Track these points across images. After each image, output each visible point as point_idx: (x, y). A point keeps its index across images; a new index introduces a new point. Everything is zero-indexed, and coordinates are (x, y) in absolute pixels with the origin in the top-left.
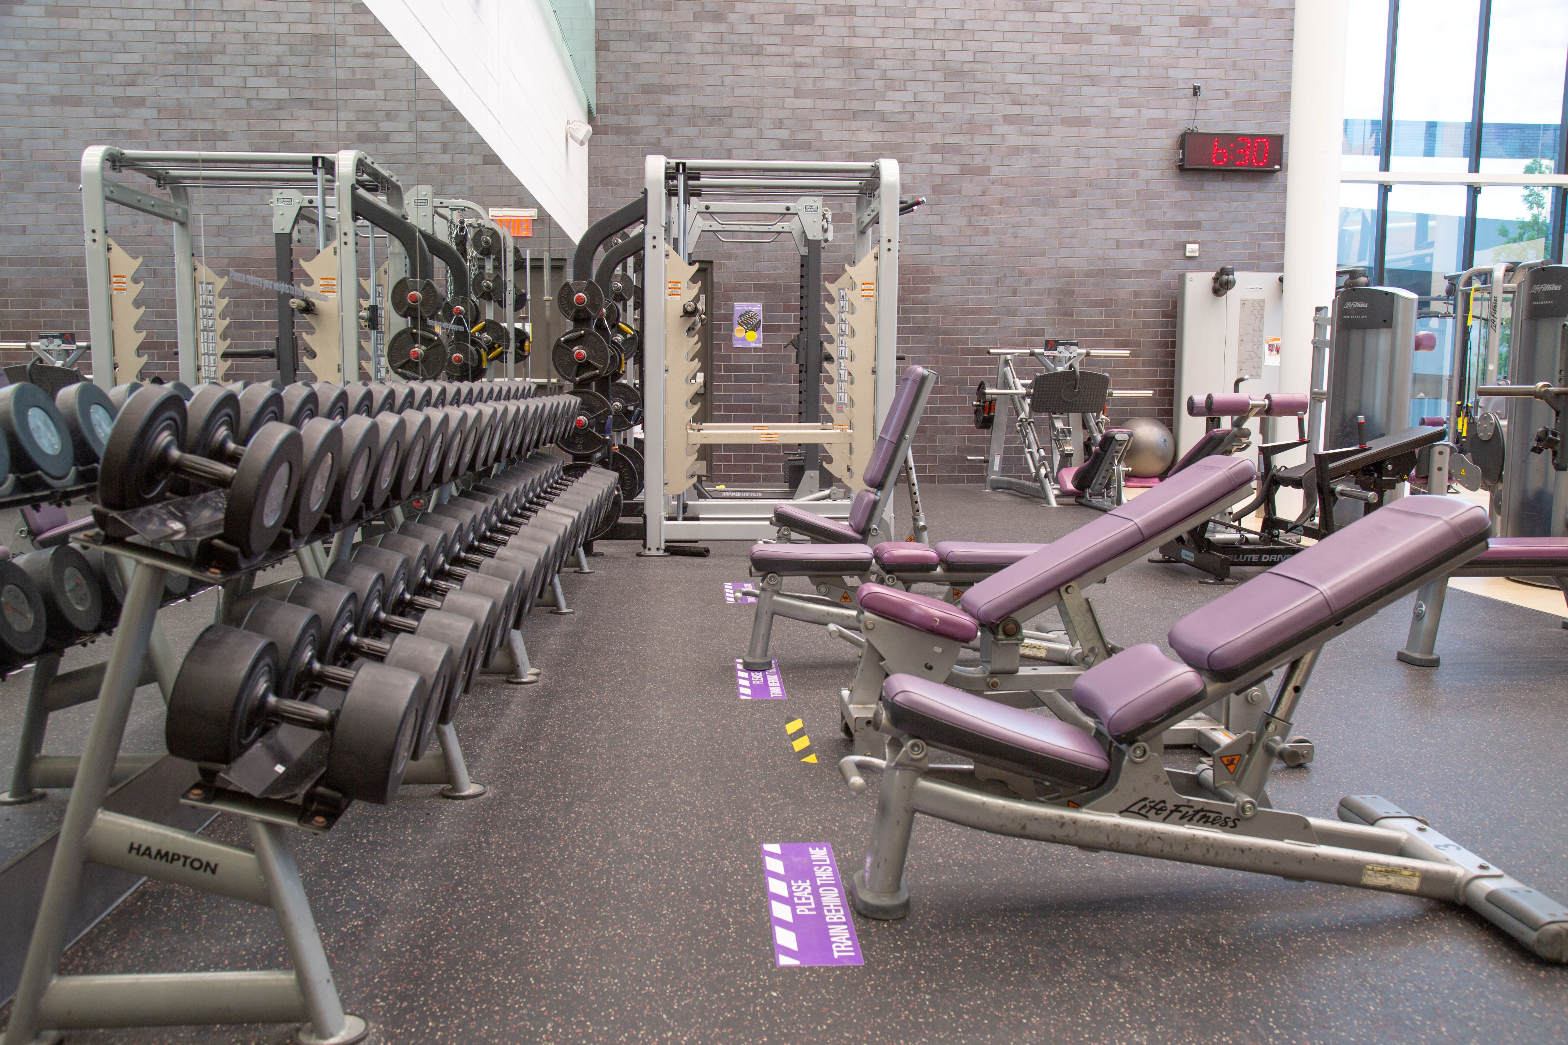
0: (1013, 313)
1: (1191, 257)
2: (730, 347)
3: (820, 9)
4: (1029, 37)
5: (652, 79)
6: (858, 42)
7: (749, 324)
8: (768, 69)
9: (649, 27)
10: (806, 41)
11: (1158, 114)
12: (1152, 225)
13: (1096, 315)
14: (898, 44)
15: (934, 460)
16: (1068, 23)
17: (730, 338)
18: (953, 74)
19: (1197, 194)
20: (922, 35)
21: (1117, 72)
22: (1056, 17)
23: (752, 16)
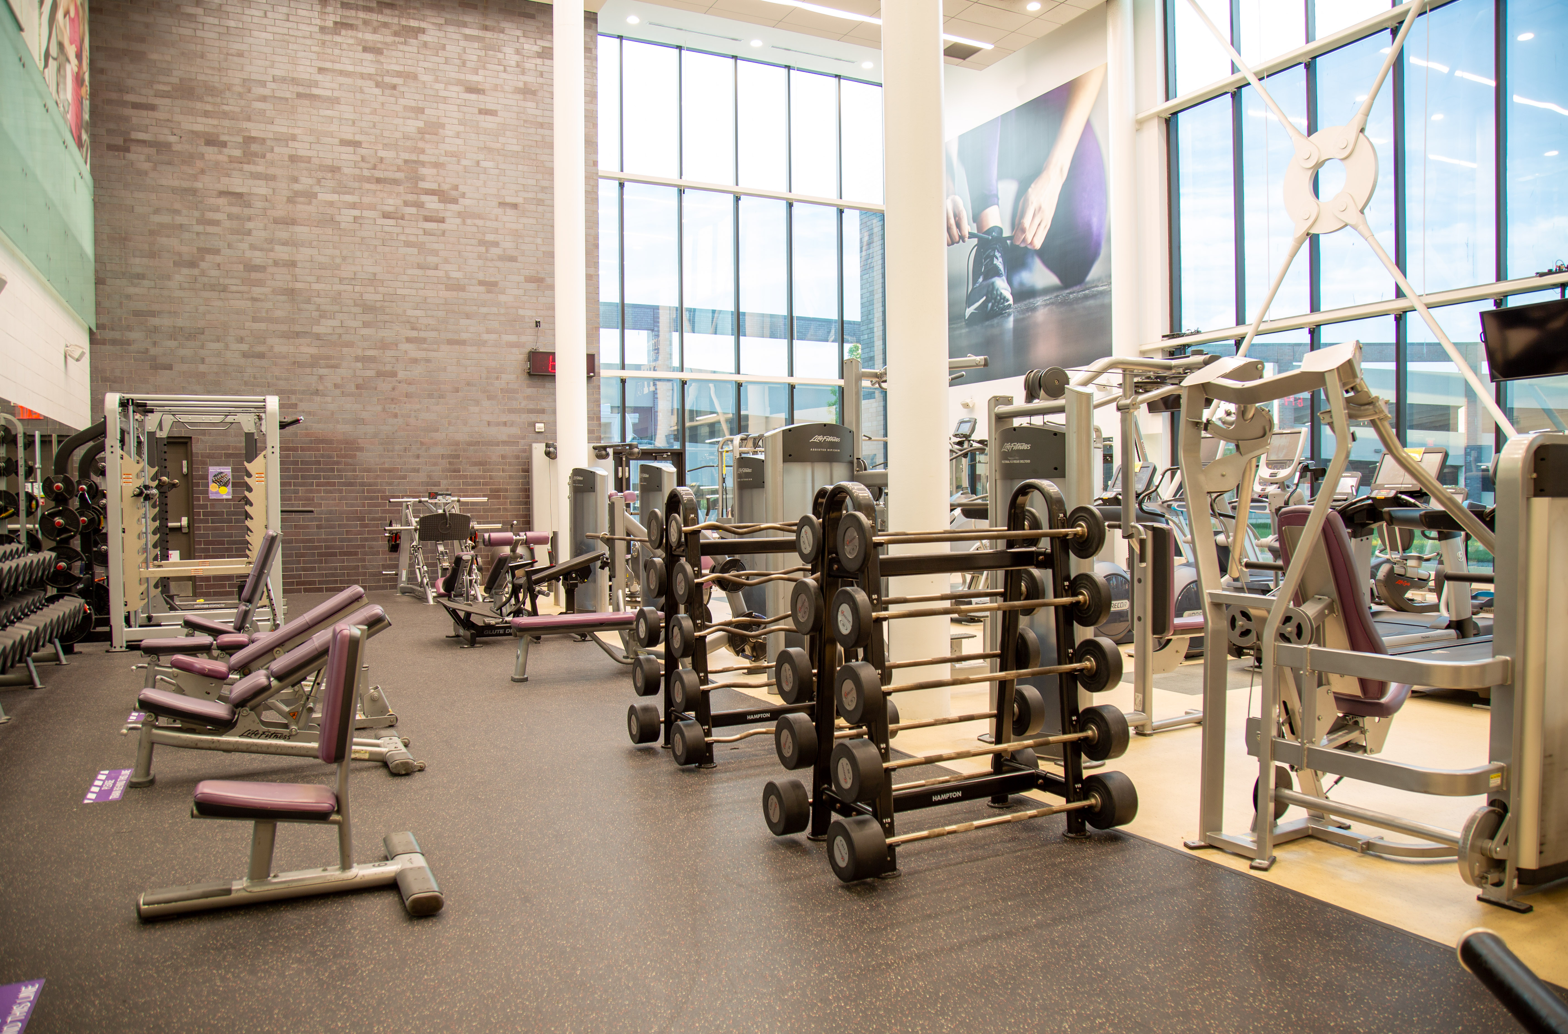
0: (418, 471)
1: (539, 432)
2: (208, 499)
3: (270, 262)
4: (422, 285)
5: (141, 306)
6: (299, 285)
7: (220, 481)
8: (232, 302)
9: (139, 270)
10: (260, 283)
11: (513, 338)
12: (512, 411)
13: (476, 471)
14: (329, 287)
15: (364, 574)
16: (449, 278)
17: (206, 492)
18: (368, 308)
19: (541, 390)
20: (347, 282)
21: (484, 310)
22: (440, 273)
23: (219, 265)
